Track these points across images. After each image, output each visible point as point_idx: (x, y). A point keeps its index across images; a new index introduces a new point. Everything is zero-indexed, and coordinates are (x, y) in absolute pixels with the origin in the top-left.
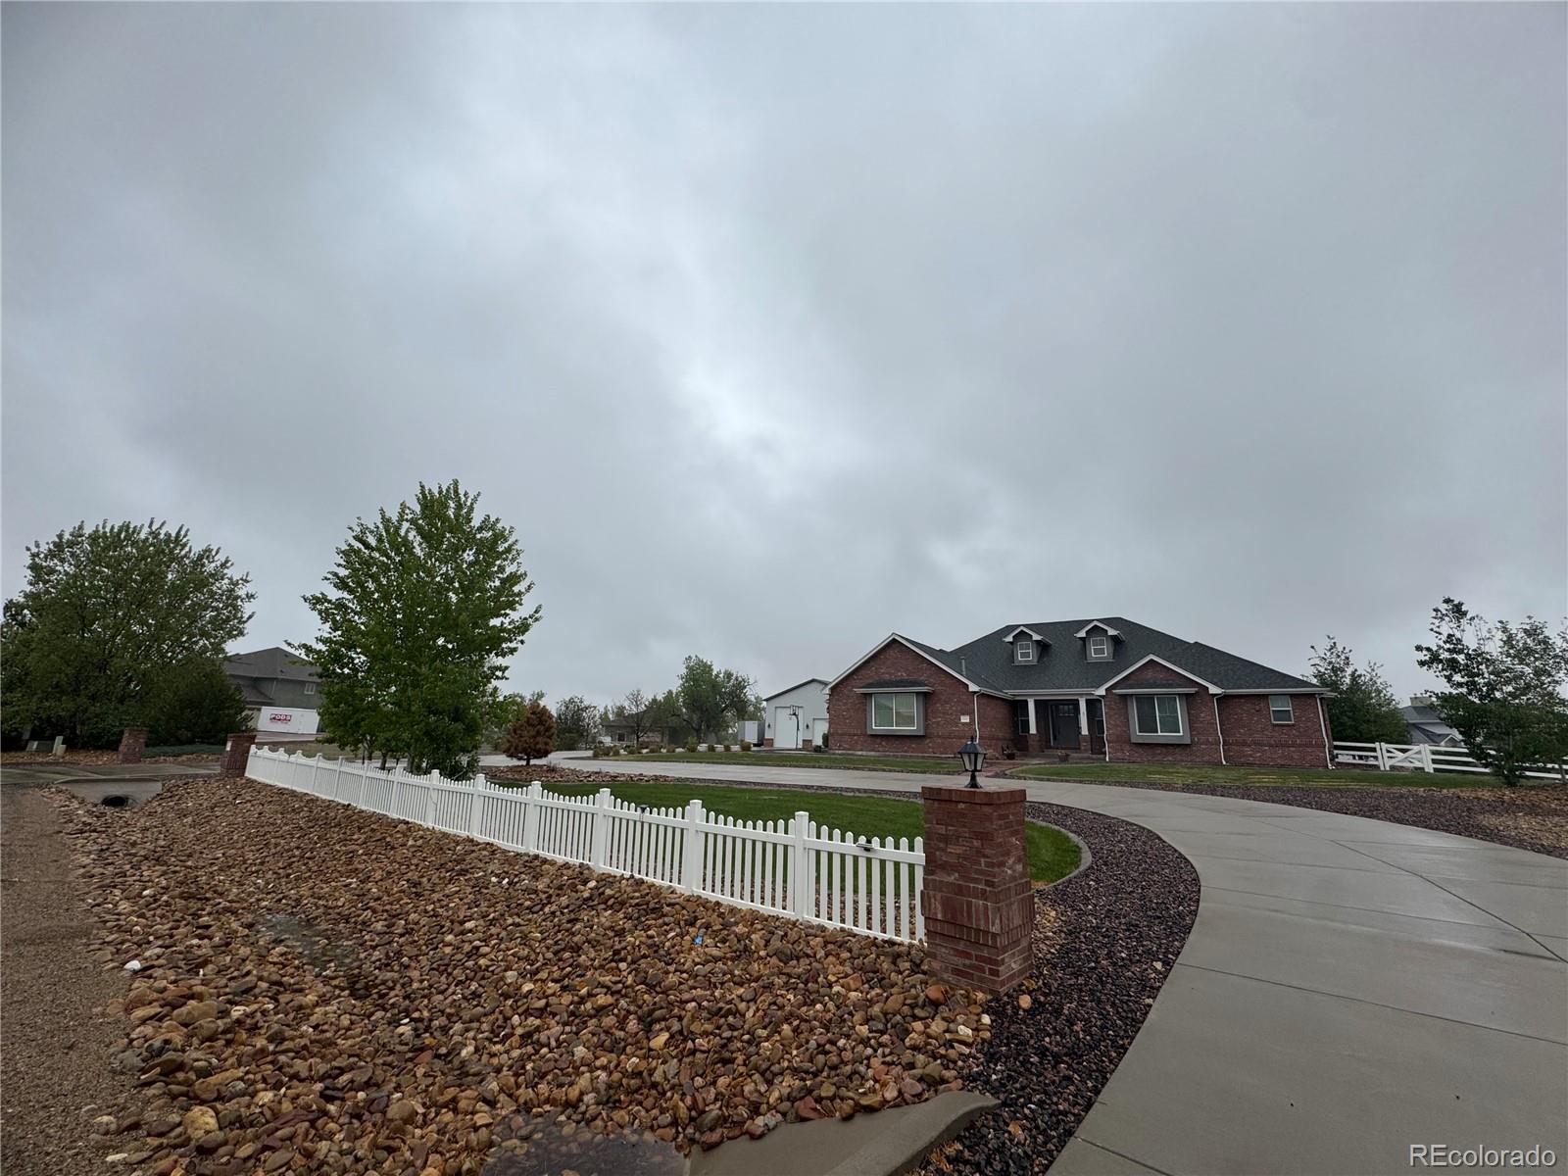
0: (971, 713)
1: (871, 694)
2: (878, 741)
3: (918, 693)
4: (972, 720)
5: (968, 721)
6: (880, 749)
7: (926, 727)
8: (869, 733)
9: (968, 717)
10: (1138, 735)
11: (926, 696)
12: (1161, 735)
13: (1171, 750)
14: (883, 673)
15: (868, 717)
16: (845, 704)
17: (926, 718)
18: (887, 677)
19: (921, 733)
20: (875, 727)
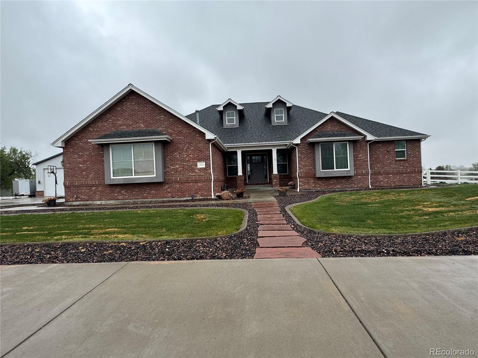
0: (206, 159)
1: (108, 145)
2: (118, 190)
3: (156, 142)
4: (208, 165)
5: (204, 166)
6: (120, 197)
7: (165, 173)
8: (107, 182)
9: (204, 163)
10: (321, 172)
11: (164, 145)
12: (336, 171)
13: (339, 181)
14: (121, 125)
15: (106, 168)
16: (81, 156)
17: (165, 166)
18: (125, 128)
19: (161, 180)
20: (113, 178)
